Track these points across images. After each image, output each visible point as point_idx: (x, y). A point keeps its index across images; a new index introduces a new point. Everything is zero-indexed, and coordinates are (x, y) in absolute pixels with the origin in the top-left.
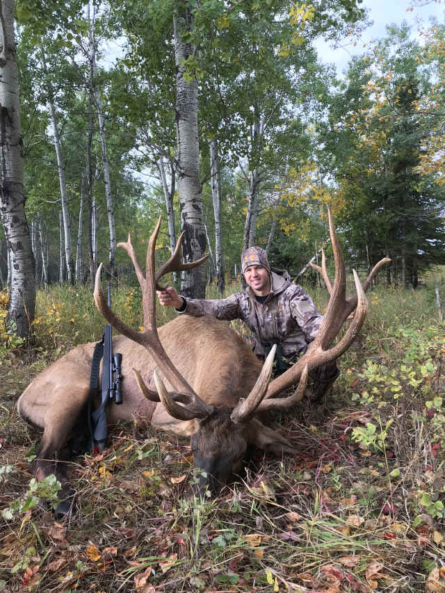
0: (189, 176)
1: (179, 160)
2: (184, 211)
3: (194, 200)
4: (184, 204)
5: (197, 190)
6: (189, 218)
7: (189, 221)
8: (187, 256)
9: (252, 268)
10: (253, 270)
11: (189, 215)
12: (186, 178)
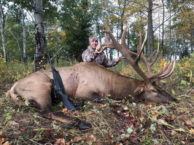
0: (39, 14)
1: (35, 7)
2: (37, 27)
3: (42, 23)
4: (37, 24)
5: (42, 20)
6: (40, 30)
7: (40, 31)
8: (39, 45)
9: (95, 41)
10: (95, 42)
11: (39, 29)
12: (38, 14)
